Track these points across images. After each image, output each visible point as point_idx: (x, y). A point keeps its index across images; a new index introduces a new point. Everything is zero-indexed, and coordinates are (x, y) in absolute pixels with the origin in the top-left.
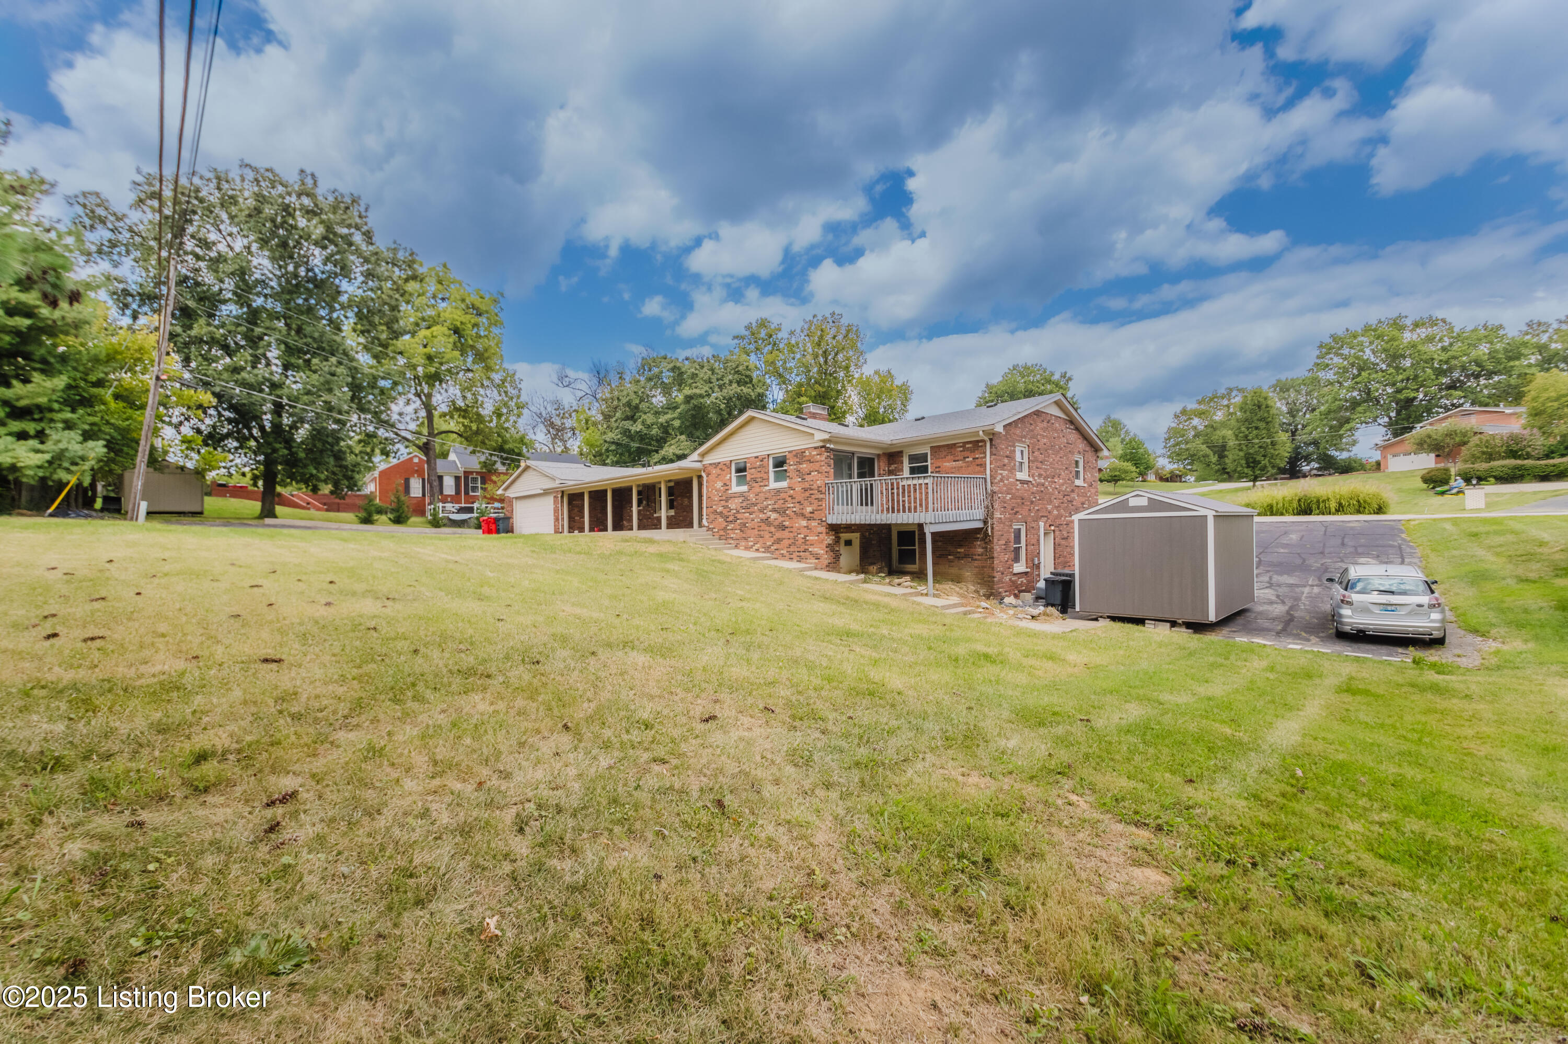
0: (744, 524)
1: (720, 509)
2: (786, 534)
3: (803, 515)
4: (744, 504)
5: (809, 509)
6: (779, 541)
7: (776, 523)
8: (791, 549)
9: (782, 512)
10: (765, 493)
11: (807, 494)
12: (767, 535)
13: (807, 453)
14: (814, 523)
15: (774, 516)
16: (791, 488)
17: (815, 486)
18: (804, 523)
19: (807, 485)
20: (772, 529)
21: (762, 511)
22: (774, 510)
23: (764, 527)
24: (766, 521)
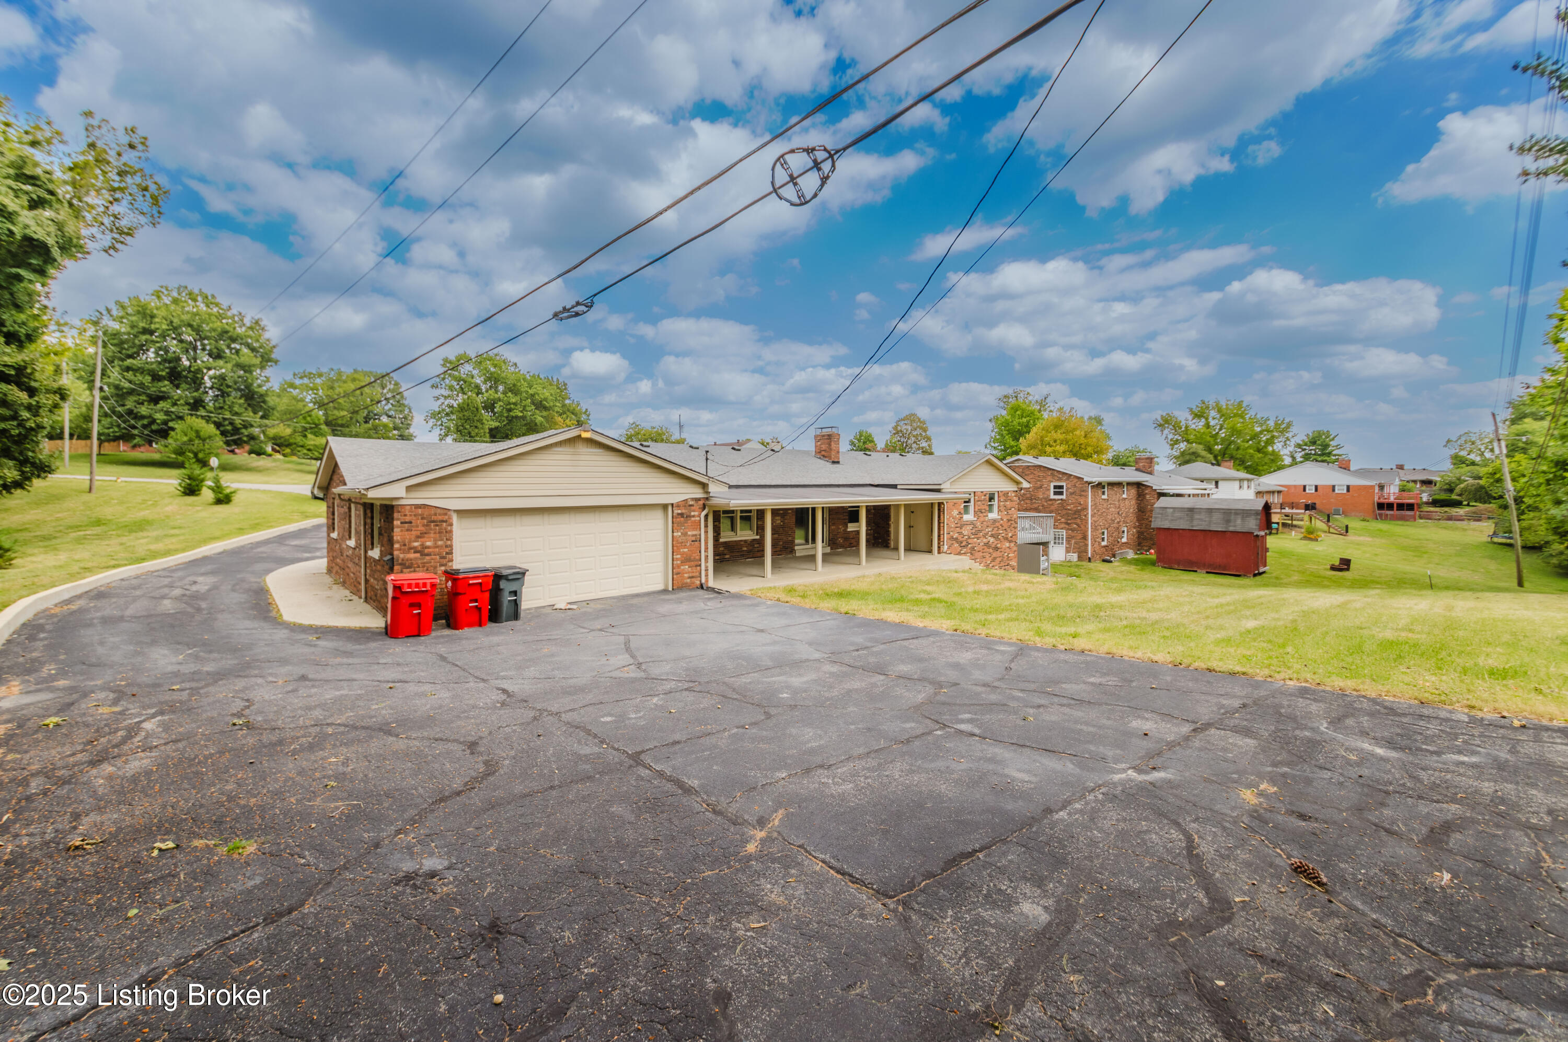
0: (974, 548)
1: (956, 535)
2: (998, 553)
3: (1007, 539)
4: (973, 531)
5: (1011, 534)
6: (994, 559)
7: (993, 546)
8: (1002, 564)
9: (996, 537)
10: (986, 522)
11: (1009, 523)
12: (988, 556)
13: (1010, 492)
14: (1013, 545)
15: (991, 540)
16: (1001, 519)
17: (1014, 517)
18: (1008, 545)
19: (1009, 517)
20: (991, 550)
21: (984, 536)
22: (992, 535)
23: (986, 549)
24: (987, 544)
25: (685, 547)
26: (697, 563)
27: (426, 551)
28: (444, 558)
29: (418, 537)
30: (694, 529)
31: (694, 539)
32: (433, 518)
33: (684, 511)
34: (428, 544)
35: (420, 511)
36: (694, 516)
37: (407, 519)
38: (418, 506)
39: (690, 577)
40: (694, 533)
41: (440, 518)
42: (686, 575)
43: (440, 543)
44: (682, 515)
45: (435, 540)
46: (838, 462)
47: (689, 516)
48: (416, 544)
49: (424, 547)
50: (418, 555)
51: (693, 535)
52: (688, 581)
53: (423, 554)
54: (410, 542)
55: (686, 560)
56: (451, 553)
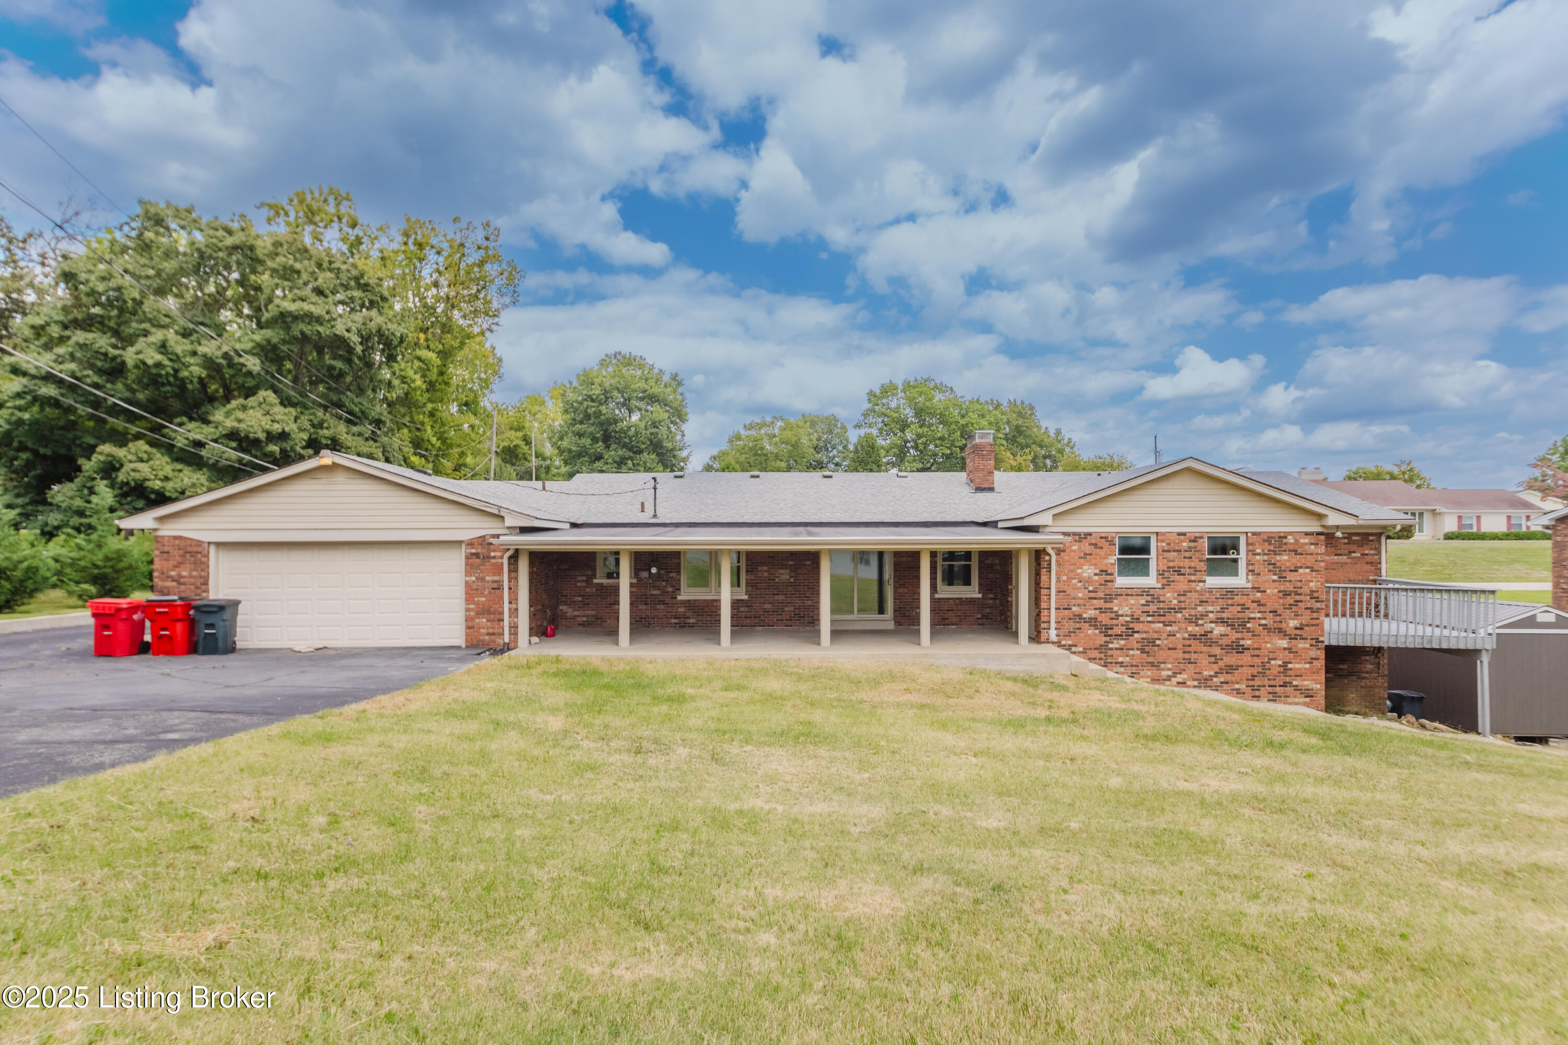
0: (1152, 642)
1: (1090, 613)
2: (1246, 658)
3: (1281, 632)
4: (1152, 608)
5: (1293, 623)
6: (1230, 669)
7: (1225, 641)
8: (1257, 682)
9: (1240, 625)
10: (1200, 593)
11: (1290, 600)
12: (1204, 661)
13: (1290, 539)
14: (1302, 645)
15: (1218, 630)
16: (1256, 589)
17: (1306, 590)
18: (1284, 643)
19: (1289, 587)
20: (1217, 651)
21: (1193, 620)
22: (1221, 621)
23: (1196, 645)
24: (1205, 638)
25: (482, 595)
26: (497, 616)
27: (182, 580)
28: (197, 588)
29: (175, 567)
30: (494, 574)
31: (495, 585)
32: (189, 549)
33: (479, 551)
34: (184, 573)
35: (177, 542)
36: (494, 557)
37: (166, 549)
38: (175, 538)
39: (489, 634)
40: (496, 578)
41: (195, 549)
42: (483, 631)
43: (195, 573)
44: (477, 555)
45: (191, 571)
46: (991, 489)
47: (489, 557)
48: (173, 573)
49: (180, 576)
50: (174, 584)
51: (494, 582)
52: (487, 638)
53: (179, 583)
54: (168, 570)
55: (484, 611)
56: (206, 583)
